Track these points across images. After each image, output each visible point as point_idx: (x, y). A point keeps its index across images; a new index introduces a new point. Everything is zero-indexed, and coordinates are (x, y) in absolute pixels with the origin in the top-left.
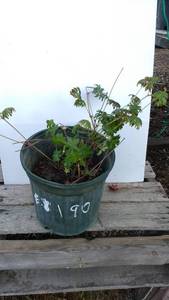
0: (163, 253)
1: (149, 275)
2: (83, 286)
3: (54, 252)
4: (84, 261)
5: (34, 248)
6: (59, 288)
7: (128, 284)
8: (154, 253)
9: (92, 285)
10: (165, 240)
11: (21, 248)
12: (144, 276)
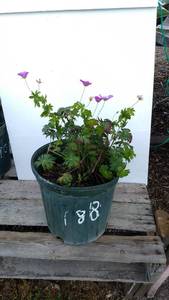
0: (130, 252)
1: (122, 271)
2: (59, 276)
3: (32, 243)
4: (57, 254)
5: (15, 239)
6: (38, 275)
7: (102, 277)
8: (122, 251)
9: (68, 275)
10: (135, 241)
11: (5, 239)
12: (117, 271)
